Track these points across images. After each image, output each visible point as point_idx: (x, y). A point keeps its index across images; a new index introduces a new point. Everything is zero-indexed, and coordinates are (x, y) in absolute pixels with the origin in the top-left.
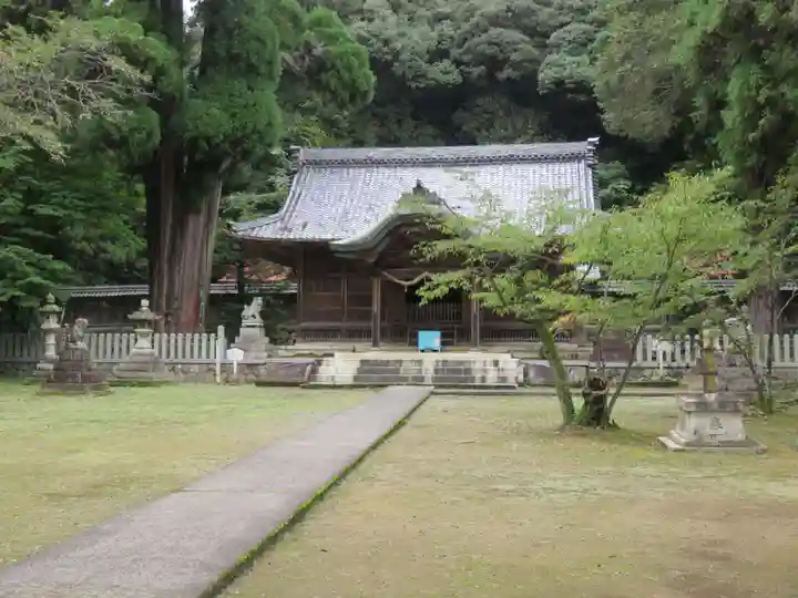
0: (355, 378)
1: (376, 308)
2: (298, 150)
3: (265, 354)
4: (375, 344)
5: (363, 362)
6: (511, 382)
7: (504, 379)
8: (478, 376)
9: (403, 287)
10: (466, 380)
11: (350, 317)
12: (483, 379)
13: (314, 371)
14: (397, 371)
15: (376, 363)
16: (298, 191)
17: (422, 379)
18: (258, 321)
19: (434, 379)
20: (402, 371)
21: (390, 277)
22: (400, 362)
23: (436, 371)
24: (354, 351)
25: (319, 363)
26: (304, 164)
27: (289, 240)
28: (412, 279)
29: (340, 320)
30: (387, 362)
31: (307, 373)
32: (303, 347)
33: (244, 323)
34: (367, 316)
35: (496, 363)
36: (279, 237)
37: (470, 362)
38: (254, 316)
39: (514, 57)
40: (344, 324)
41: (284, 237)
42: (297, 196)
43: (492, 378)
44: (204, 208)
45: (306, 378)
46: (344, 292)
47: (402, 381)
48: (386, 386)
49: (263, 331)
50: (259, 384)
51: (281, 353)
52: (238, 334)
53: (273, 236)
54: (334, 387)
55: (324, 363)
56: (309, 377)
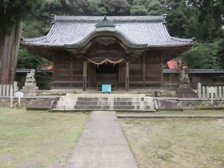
0: (75, 107)
1: (85, 75)
2: (54, 16)
3: (35, 94)
4: (84, 90)
5: (79, 99)
6: (152, 109)
7: (148, 107)
8: (136, 105)
9: (97, 65)
10: (130, 108)
11: (74, 79)
12: (138, 107)
13: (55, 103)
14: (96, 103)
15: (85, 99)
16: (54, 30)
17: (108, 107)
18: (33, 80)
19: (115, 107)
20: (98, 103)
21: (91, 61)
22: (97, 98)
23: (115, 103)
24: (75, 93)
25: (58, 99)
26: (56, 21)
27: (47, 46)
28: (100, 62)
29: (70, 80)
30: (91, 99)
31: (51, 104)
32: (54, 91)
33: (27, 80)
34: (81, 78)
35: (143, 99)
36: (43, 44)
37: (130, 99)
38: (31, 78)
39: (123, 6)
40: (72, 82)
41: (46, 44)
42: (53, 31)
43: (142, 107)
44: (13, 33)
45: (51, 107)
46: (71, 69)
47: (98, 108)
48: (91, 111)
49: (36, 84)
50: (28, 109)
51: (44, 93)
52: (24, 85)
53: (41, 44)
54: (65, 111)
55: (61, 99)
56: (52, 106)
